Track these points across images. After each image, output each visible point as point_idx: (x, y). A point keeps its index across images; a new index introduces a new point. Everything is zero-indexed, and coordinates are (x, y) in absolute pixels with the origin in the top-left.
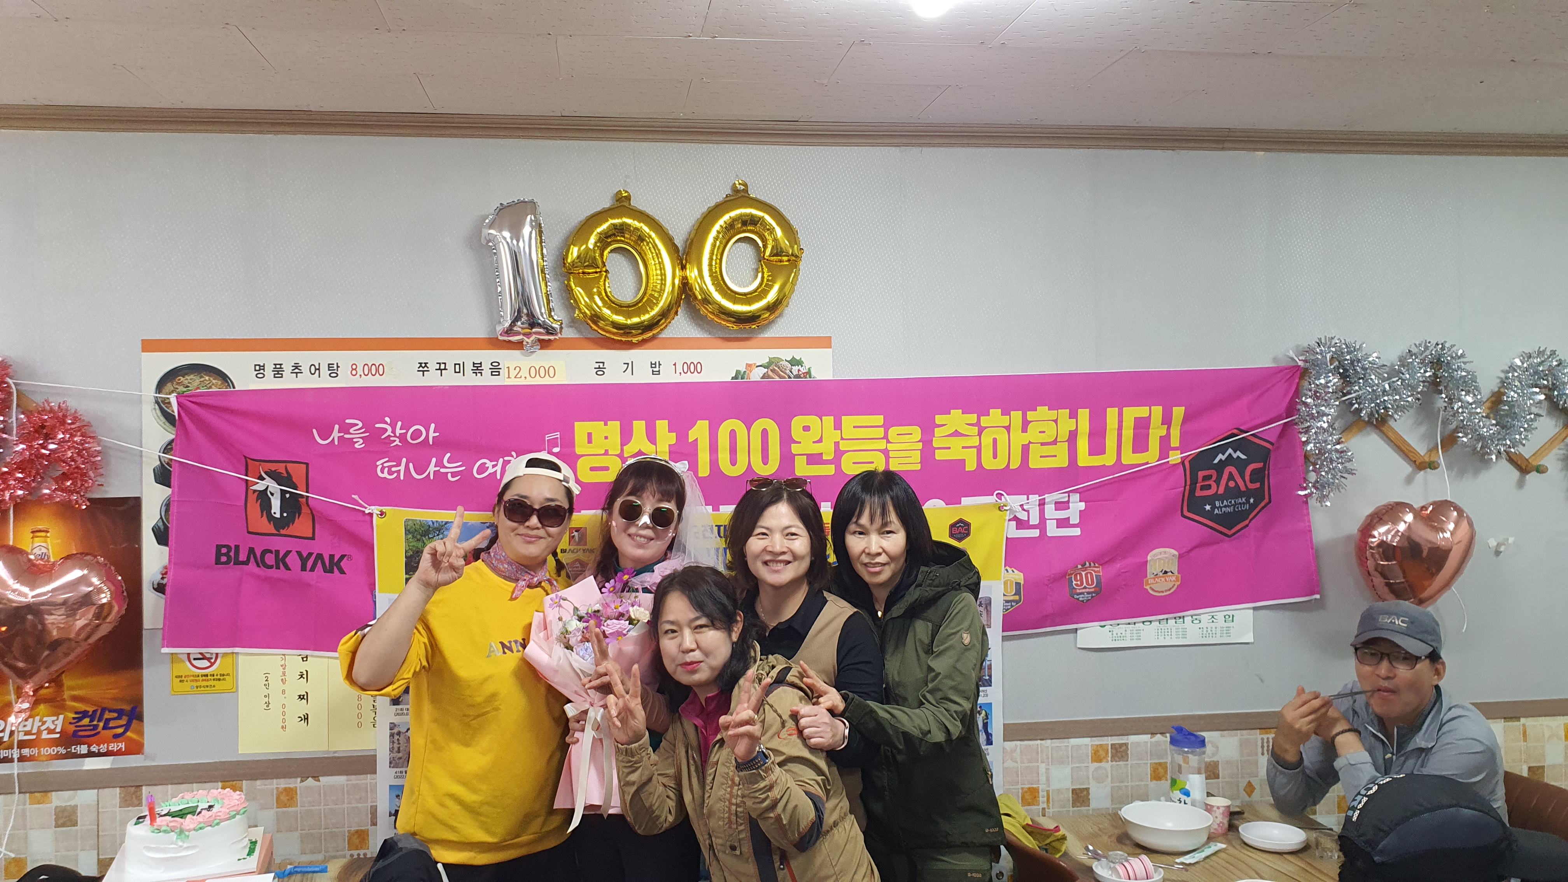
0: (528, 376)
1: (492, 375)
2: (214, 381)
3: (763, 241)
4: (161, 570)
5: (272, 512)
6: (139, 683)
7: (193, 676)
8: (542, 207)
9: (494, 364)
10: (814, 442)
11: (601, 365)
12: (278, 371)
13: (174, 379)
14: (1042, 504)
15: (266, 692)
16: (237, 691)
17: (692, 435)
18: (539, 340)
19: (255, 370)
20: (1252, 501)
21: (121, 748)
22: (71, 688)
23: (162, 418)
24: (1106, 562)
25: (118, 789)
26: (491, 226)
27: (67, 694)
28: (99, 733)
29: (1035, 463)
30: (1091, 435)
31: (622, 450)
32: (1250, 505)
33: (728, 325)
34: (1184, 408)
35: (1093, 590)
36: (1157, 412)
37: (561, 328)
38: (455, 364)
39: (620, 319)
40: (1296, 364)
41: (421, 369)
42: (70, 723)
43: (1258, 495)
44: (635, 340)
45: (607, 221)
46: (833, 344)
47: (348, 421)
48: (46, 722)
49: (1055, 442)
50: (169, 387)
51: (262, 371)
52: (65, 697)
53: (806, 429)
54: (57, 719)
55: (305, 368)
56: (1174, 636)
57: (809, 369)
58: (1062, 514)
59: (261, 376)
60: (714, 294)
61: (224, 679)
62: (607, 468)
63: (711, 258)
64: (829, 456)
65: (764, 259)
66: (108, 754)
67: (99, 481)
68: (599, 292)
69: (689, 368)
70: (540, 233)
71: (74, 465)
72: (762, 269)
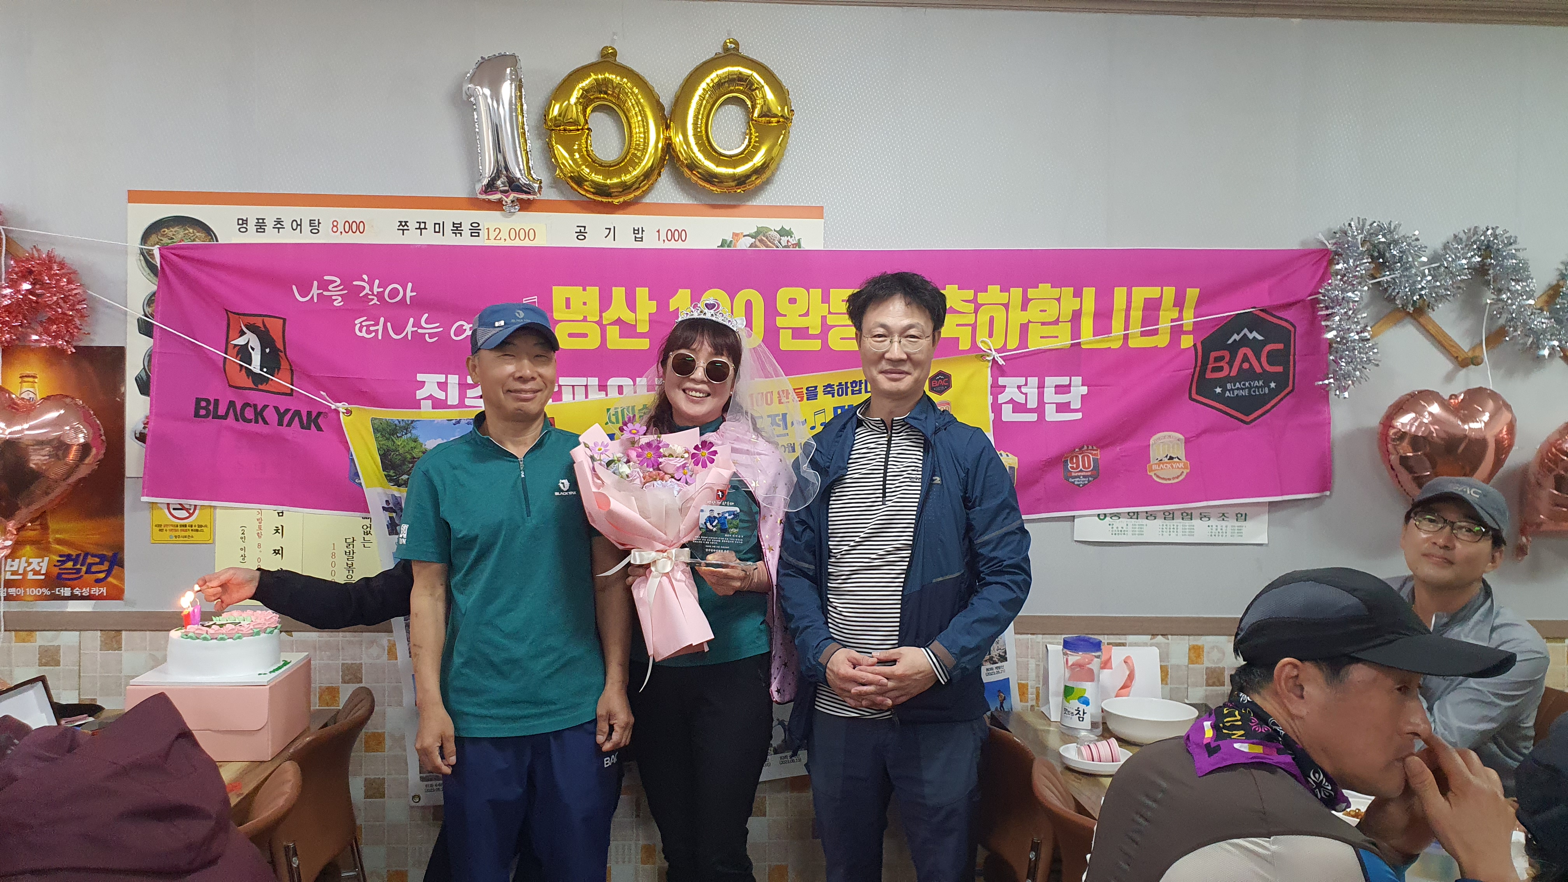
0: (508, 238)
1: (471, 236)
2: (198, 234)
3: (752, 102)
4: (143, 419)
5: (252, 367)
6: (120, 530)
7: (172, 525)
8: (523, 63)
9: (473, 225)
10: (800, 316)
11: (582, 229)
12: (261, 226)
13: (159, 230)
14: (1041, 387)
15: (243, 545)
16: (214, 543)
17: (673, 304)
18: (520, 200)
19: (238, 224)
20: (1273, 385)
21: (103, 592)
22: (58, 531)
23: (147, 269)
24: (1105, 445)
25: (99, 633)
26: (471, 80)
27: (52, 537)
28: (82, 576)
29: (1035, 343)
30: (1097, 315)
31: (601, 317)
32: (1271, 390)
33: (711, 188)
34: (1198, 289)
35: (1090, 474)
36: (1169, 292)
37: (540, 187)
38: (435, 224)
39: (599, 179)
40: (1324, 247)
41: (401, 227)
42: (55, 566)
43: (1281, 379)
44: (616, 201)
45: (590, 76)
46: (825, 215)
47: (326, 278)
48: (32, 563)
49: (1056, 322)
50: (154, 238)
51: (245, 226)
52: (51, 540)
53: (793, 301)
54: (42, 562)
55: (287, 224)
56: (1180, 533)
58: (1062, 398)
59: (244, 230)
60: (700, 156)
61: (201, 531)
62: (585, 335)
63: (696, 117)
64: (815, 330)
65: (752, 120)
66: (90, 597)
67: (86, 329)
68: (580, 151)
69: (673, 234)
70: (520, 87)
71: (59, 310)
72: (751, 130)
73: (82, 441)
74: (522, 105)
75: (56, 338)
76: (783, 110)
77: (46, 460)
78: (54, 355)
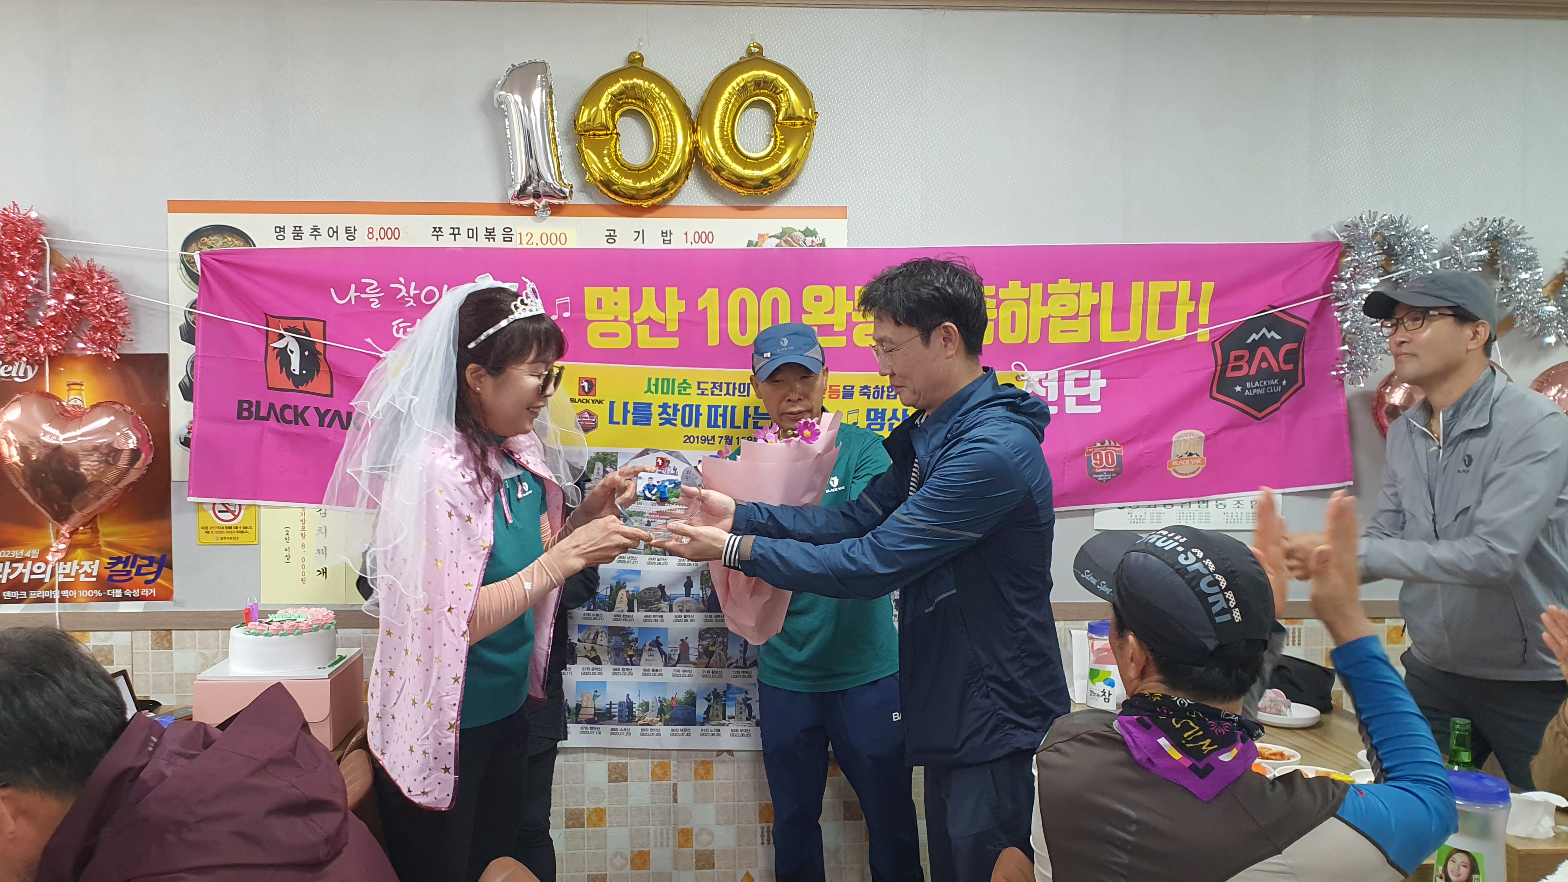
0: (539, 242)
1: (504, 241)
2: (236, 242)
3: (777, 105)
4: (188, 424)
5: (292, 369)
6: (168, 532)
7: (218, 528)
8: (552, 70)
9: (506, 230)
10: (826, 313)
11: (612, 233)
12: (298, 233)
13: (199, 240)
14: (1061, 379)
15: (287, 546)
16: (259, 543)
17: (702, 303)
18: (551, 205)
19: (276, 232)
20: (1284, 382)
21: (152, 593)
22: (108, 535)
23: (188, 277)
24: (1128, 442)
25: (150, 632)
26: (502, 88)
27: (102, 540)
28: (132, 578)
29: (1055, 337)
30: (1115, 310)
31: (632, 316)
32: (1283, 387)
33: (738, 190)
34: (1213, 284)
35: (1113, 470)
36: (1185, 287)
37: (571, 192)
38: (469, 230)
39: (629, 183)
40: (1336, 240)
41: (435, 233)
42: (106, 568)
43: (1291, 377)
44: (645, 205)
45: (619, 81)
46: (848, 215)
47: (363, 281)
48: (83, 565)
49: (1076, 317)
50: (194, 246)
51: (282, 233)
52: (100, 543)
53: (818, 299)
54: (94, 564)
55: (323, 231)
57: (823, 240)
58: (1082, 391)
59: (282, 238)
60: (727, 159)
61: (247, 532)
62: (616, 335)
63: (723, 120)
64: (840, 327)
65: (777, 122)
66: (141, 598)
67: (129, 337)
68: (609, 155)
69: (700, 236)
70: (550, 94)
71: (103, 318)
72: (776, 133)
73: (131, 446)
74: (552, 111)
75: (102, 344)
76: (807, 112)
77: (95, 466)
78: (100, 361)
